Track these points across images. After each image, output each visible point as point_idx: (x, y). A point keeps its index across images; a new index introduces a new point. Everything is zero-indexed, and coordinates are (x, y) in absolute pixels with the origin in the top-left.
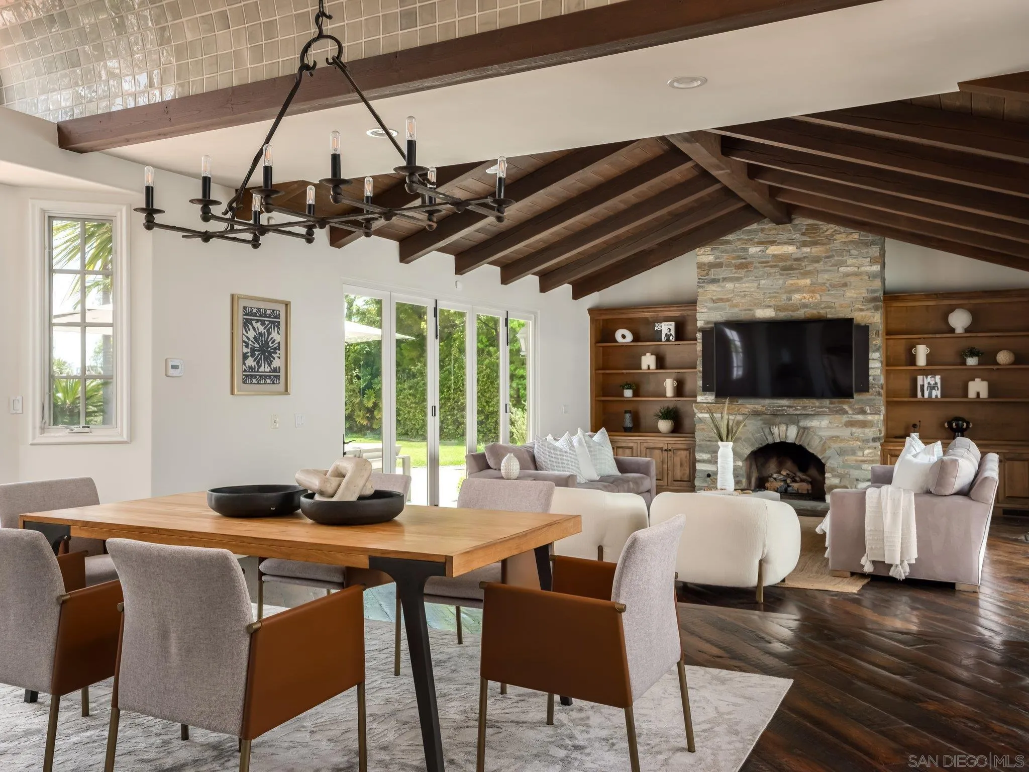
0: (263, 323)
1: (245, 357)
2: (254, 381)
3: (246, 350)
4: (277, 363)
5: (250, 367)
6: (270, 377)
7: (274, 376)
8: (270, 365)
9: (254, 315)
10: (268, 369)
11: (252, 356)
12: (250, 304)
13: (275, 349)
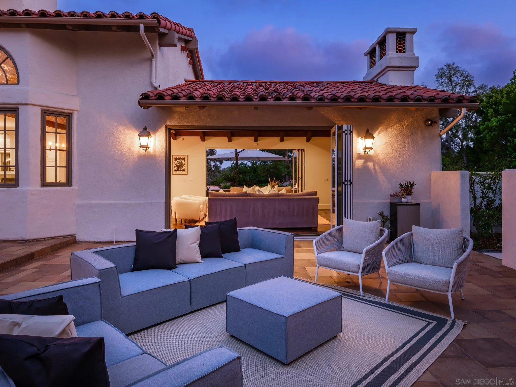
0: (180, 160)
1: (175, 167)
2: (177, 172)
3: (175, 165)
4: (184, 168)
5: (176, 169)
6: (182, 171)
7: (184, 170)
8: (182, 168)
9: (178, 158)
10: (181, 169)
11: (177, 167)
12: (176, 157)
13: (184, 165)
